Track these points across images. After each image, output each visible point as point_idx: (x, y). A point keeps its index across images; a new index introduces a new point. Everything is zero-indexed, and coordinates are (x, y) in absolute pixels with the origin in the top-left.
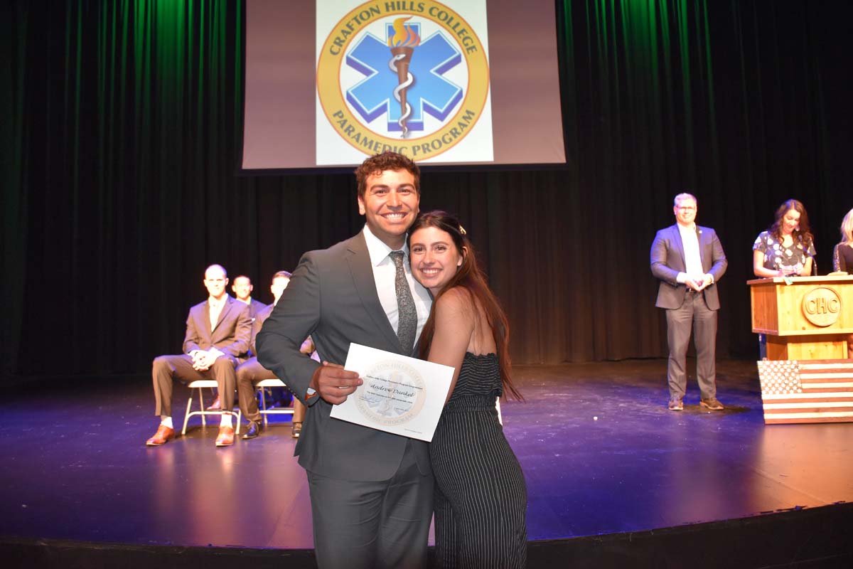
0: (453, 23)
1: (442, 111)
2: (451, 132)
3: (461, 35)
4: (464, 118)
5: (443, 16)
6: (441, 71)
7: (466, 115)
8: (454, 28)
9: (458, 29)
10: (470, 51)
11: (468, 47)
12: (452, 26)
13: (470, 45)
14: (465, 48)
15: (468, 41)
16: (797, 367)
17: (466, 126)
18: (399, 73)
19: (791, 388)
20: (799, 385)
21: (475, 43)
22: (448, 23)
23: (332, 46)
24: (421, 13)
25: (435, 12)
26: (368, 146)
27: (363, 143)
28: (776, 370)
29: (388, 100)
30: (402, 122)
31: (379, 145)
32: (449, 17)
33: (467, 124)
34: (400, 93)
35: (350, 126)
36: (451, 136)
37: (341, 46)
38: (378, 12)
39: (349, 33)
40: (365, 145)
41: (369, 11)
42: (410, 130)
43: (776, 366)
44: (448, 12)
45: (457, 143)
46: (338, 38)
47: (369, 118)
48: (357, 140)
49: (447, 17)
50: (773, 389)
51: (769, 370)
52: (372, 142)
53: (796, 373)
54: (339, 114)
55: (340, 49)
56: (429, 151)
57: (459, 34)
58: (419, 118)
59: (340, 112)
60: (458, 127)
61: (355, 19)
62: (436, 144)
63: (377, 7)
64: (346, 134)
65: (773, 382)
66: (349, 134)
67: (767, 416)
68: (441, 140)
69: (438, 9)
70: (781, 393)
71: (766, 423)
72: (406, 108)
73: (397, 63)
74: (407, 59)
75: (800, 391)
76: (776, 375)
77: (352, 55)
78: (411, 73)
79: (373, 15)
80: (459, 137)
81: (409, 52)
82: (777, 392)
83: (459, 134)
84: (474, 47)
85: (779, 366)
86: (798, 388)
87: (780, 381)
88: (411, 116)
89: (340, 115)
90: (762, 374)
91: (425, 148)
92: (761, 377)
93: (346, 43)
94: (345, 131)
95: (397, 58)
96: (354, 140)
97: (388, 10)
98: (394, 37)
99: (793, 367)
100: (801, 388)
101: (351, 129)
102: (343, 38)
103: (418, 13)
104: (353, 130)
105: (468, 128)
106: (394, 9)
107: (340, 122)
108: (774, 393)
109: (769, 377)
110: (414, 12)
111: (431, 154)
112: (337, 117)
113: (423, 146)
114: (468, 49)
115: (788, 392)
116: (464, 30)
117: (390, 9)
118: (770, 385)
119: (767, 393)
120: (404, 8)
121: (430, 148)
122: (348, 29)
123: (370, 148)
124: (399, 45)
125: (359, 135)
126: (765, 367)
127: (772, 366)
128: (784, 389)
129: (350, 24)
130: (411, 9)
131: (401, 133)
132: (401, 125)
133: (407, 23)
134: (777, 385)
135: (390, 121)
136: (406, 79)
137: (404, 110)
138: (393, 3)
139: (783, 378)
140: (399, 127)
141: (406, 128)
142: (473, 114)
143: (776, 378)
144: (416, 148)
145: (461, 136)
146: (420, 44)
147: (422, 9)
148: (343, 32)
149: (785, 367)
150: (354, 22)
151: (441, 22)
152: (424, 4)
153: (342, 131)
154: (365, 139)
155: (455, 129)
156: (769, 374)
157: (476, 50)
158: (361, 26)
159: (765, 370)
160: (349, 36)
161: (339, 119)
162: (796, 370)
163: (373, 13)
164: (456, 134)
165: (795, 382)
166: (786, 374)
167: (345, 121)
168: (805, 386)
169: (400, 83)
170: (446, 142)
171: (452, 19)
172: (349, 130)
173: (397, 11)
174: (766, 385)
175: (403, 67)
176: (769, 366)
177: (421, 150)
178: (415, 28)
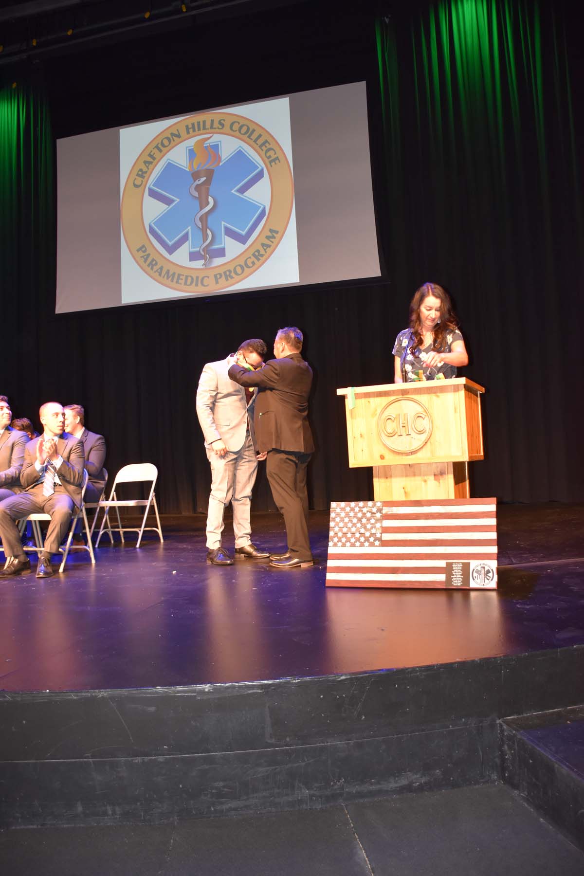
0: (254, 137)
1: (244, 233)
2: (254, 255)
3: (264, 148)
4: (268, 237)
5: (244, 130)
6: (243, 190)
7: (270, 234)
8: (255, 141)
9: (260, 142)
10: (273, 164)
11: (270, 160)
12: (254, 139)
13: (273, 157)
14: (267, 161)
15: (271, 153)
16: (380, 510)
17: (269, 246)
18: (199, 198)
19: (367, 540)
20: (378, 535)
21: (279, 154)
22: (249, 137)
23: (136, 179)
24: (221, 131)
25: (236, 127)
26: (170, 279)
27: (166, 276)
28: (352, 514)
29: (189, 228)
30: (203, 251)
31: (181, 277)
32: (251, 130)
33: (270, 243)
34: (201, 219)
35: (153, 260)
36: (253, 259)
37: (143, 177)
38: (179, 136)
39: (151, 163)
40: (168, 278)
41: (170, 136)
42: (211, 257)
43: (352, 509)
44: (250, 125)
45: (261, 266)
46: (141, 170)
47: (171, 250)
48: (160, 275)
49: (248, 128)
50: (344, 540)
51: (343, 515)
52: (174, 273)
53: (377, 521)
54: (142, 248)
55: (142, 181)
56: (232, 278)
57: (260, 147)
58: (221, 244)
59: (143, 246)
60: (261, 249)
61: (157, 147)
62: (239, 270)
63: (177, 130)
64: (149, 269)
65: (345, 530)
66: (152, 269)
67: (330, 576)
68: (243, 264)
69: (239, 123)
70: (353, 545)
71: (327, 585)
72: (207, 235)
73: (198, 188)
74: (208, 182)
75: (377, 543)
76: (351, 521)
77: (153, 186)
78: (212, 197)
79: (174, 141)
80: (262, 259)
81: (210, 174)
82: (348, 544)
83: (262, 256)
84: (277, 158)
85: (357, 509)
86: (375, 540)
87: (353, 530)
88: (211, 243)
89: (144, 249)
90: (334, 520)
91: (228, 275)
92: (332, 524)
93: (148, 173)
94: (148, 265)
95: (197, 182)
96: (158, 274)
97: (188, 133)
98: (195, 161)
99: (374, 510)
100: (380, 540)
101: (154, 263)
102: (145, 169)
103: (217, 130)
104: (156, 264)
105: (272, 248)
106: (194, 131)
107: (141, 257)
108: (344, 545)
109: (341, 525)
110: (213, 130)
111: (233, 281)
112: (140, 252)
113: (225, 273)
114: (270, 162)
115: (362, 545)
116: (266, 141)
117: (191, 130)
118: (340, 534)
119: (335, 545)
120: (204, 128)
121: (233, 274)
122: (150, 159)
123: (172, 281)
124: (199, 169)
125: (161, 268)
126: (338, 510)
127: (348, 509)
128: (358, 540)
129: (152, 154)
130: (212, 127)
131: (203, 262)
132: (203, 253)
133: (207, 144)
134: (349, 535)
135: (192, 250)
136: (208, 203)
137: (205, 237)
138: (193, 124)
139: (359, 525)
140: (201, 254)
141: (207, 256)
142: (277, 232)
143: (350, 525)
144: (218, 276)
145: (264, 258)
146: (221, 164)
147: (223, 125)
148: (145, 162)
149: (365, 510)
150: (156, 151)
151: (242, 136)
152: (224, 120)
153: (145, 266)
154: (168, 272)
155: (258, 251)
156: (342, 520)
157: (280, 162)
158: (162, 154)
159: (338, 515)
160: (151, 167)
161: (143, 254)
162: (378, 515)
163: (174, 138)
164: (259, 256)
165: (373, 531)
166: (364, 521)
167: (149, 255)
168: (387, 537)
169: (201, 209)
170: (248, 267)
171: (254, 130)
172: (153, 264)
173: (197, 132)
174: (336, 534)
175: (203, 192)
176: (343, 509)
177: (223, 277)
178: (216, 148)
